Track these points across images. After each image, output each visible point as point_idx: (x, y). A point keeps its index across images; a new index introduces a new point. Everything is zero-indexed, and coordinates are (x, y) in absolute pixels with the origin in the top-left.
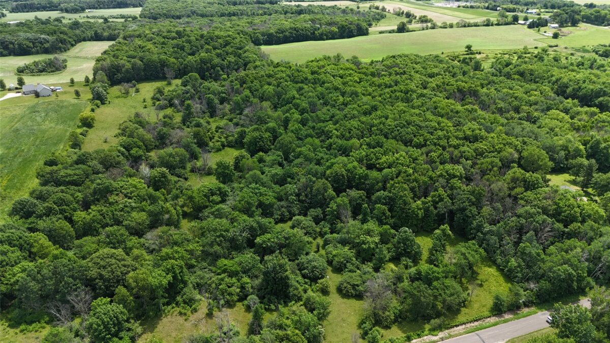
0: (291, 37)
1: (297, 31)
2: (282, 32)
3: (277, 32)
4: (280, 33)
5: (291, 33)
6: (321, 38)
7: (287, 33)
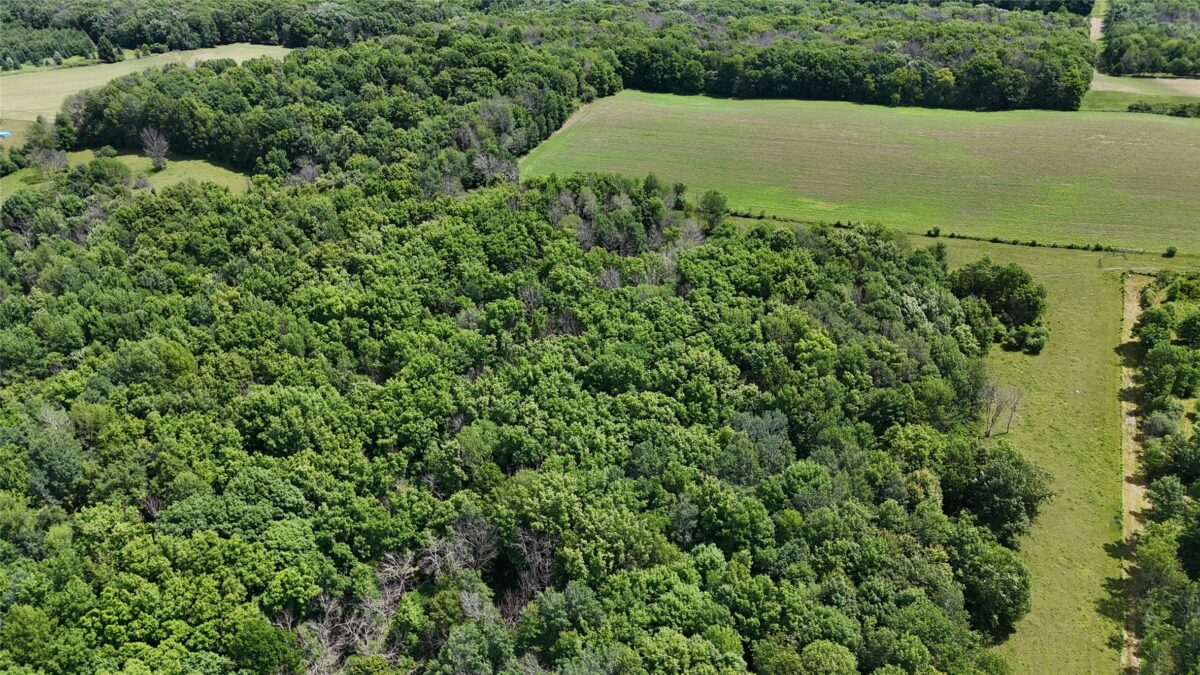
0: (785, 82)
1: (811, 67)
2: (766, 64)
3: (753, 63)
4: (758, 67)
5: (788, 70)
6: (882, 96)
7: (778, 70)
